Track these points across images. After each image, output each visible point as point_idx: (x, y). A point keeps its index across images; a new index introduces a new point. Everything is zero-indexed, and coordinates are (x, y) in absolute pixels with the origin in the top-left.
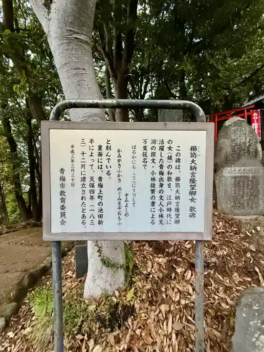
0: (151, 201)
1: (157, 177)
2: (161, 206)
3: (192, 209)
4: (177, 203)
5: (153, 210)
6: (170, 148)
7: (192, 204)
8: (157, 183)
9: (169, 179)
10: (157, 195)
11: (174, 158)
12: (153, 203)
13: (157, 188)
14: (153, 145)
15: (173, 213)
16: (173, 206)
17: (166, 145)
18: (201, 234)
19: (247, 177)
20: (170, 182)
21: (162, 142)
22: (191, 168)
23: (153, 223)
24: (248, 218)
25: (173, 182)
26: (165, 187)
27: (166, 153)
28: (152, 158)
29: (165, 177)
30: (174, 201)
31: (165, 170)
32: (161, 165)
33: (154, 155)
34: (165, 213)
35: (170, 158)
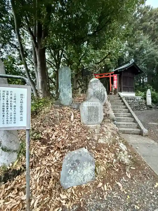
0: (3, 115)
1: (6, 105)
2: (7, 117)
3: (21, 118)
4: (15, 116)
5: (3, 118)
6: (11, 94)
7: (21, 116)
8: (5, 108)
9: (11, 106)
10: (5, 112)
11: (13, 98)
12: (4, 116)
13: (6, 110)
14: (3, 93)
15: (13, 119)
16: (13, 117)
17: (9, 93)
18: (25, 127)
19: (94, 107)
20: (12, 107)
21: (8, 92)
22: (21, 102)
23: (3, 123)
24: (94, 126)
25: (13, 108)
26: (9, 109)
27: (9, 96)
28: (3, 98)
29: (9, 105)
30: (13, 115)
31: (9, 103)
32: (7, 101)
33: (4, 97)
34: (9, 120)
35: (11, 98)
